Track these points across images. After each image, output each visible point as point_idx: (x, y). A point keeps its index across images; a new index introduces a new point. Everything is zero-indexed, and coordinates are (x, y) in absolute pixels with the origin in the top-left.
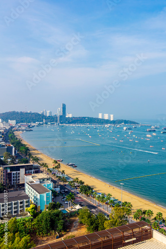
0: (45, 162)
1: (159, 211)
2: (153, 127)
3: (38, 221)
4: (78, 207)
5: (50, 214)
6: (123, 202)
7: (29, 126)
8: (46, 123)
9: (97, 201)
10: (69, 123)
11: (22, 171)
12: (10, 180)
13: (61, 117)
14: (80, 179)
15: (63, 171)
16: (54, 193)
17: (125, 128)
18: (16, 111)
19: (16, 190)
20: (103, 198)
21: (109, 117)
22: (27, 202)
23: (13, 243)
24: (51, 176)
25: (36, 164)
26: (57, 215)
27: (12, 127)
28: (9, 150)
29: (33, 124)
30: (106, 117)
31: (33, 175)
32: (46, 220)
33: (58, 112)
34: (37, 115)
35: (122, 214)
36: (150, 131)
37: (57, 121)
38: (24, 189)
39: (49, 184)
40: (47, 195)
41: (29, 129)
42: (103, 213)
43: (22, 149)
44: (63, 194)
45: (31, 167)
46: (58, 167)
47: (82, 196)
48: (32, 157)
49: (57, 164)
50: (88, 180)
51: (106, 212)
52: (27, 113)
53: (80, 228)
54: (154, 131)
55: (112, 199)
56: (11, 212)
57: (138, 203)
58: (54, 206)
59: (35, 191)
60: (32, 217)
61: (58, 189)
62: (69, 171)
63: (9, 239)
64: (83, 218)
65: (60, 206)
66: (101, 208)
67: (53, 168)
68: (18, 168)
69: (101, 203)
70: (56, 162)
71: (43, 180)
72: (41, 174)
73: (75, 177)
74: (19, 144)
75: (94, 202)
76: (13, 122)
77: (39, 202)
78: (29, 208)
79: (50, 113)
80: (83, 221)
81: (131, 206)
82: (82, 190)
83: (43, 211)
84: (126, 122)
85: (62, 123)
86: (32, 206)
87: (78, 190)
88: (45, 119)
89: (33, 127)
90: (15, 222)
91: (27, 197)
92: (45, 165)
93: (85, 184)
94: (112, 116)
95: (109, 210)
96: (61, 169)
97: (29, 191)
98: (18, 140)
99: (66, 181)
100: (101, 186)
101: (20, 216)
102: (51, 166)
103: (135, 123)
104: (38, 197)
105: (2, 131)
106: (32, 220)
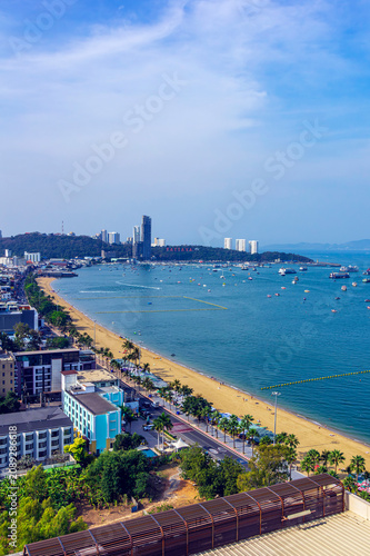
0: (105, 346)
1: (356, 454)
2: (343, 269)
3: (92, 474)
4: (179, 444)
5: (117, 459)
6: (279, 432)
7: (70, 267)
8: (108, 260)
9: (221, 432)
10: (159, 259)
11: (56, 364)
12: (31, 385)
13: (140, 245)
14: (183, 383)
15: (146, 366)
16: (126, 412)
17: (282, 271)
18: (42, 232)
19: (43, 407)
21: (248, 245)
22: (66, 433)
23: (37, 519)
24: (118, 375)
25: (86, 350)
26: (135, 461)
27: (31, 269)
28: (27, 316)
29: (78, 262)
30: (241, 246)
31: (80, 373)
32: (110, 471)
33: (135, 235)
34: (86, 240)
35: (275, 460)
36: (337, 277)
37: (131, 255)
38: (61, 405)
39: (115, 394)
40: (111, 417)
41: (71, 272)
42: (235, 457)
43: (55, 316)
44: (145, 416)
45: (75, 356)
46: (136, 355)
47: (189, 420)
48: (78, 334)
49: (132, 351)
50: (203, 385)
51: (241, 454)
52: (64, 237)
55: (254, 427)
56: (33, 454)
57: (312, 435)
58: (126, 442)
59: (84, 409)
60: (78, 466)
61: (135, 405)
63: (29, 511)
64: (190, 468)
65: (140, 440)
66: (230, 447)
67: (125, 359)
68: (48, 359)
69: (229, 436)
70: (129, 345)
71: (103, 383)
72: (96, 372)
73: (171, 379)
75: (215, 432)
76: (33, 258)
77: (92, 430)
78: (72, 446)
79: (117, 236)
80: (190, 473)
81: (294, 441)
82: (187, 407)
83: (102, 453)
84: (285, 257)
85: (142, 260)
86: (77, 441)
88: (106, 250)
89: (79, 267)
90: (41, 475)
91: (67, 421)
92: (106, 353)
93: (193, 395)
94: (253, 243)
95: (246, 453)
96: (142, 361)
97: (70, 407)
98: (46, 296)
99: (153, 388)
100: (229, 399)
101: (54, 462)
102: (119, 353)
103: (303, 259)
104: (92, 423)
105: (11, 276)
106: (79, 471)
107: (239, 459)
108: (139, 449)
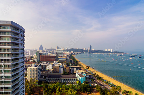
0: (83, 66)
1: (136, 93)
2: (133, 55)
3: (80, 87)
4: (96, 84)
5: (85, 85)
6: (117, 86)
7: (78, 53)
8: (84, 53)
9: (104, 83)
10: (93, 52)
11: (75, 69)
12: (71, 71)
13: (89, 50)
14: (97, 74)
16: (86, 78)
17: (118, 55)
19: (73, 75)
20: (107, 82)
21: (110, 50)
22: (76, 79)
23: (72, 92)
24: (85, 71)
25: (80, 67)
26: (88, 86)
27: (72, 54)
28: (71, 61)
29: (79, 53)
30: (109, 50)
31: (79, 70)
32: (83, 87)
33: (89, 48)
34: (80, 49)
35: (116, 91)
36: (132, 56)
37: (88, 52)
38: (76, 75)
39: (84, 74)
40: (84, 78)
41: (78, 54)
42: (107, 88)
43: (75, 61)
44: (90, 79)
45: (78, 68)
46: (88, 68)
47: (98, 81)
48: (79, 64)
50: (100, 75)
51: (108, 88)
52: (77, 49)
53: (97, 93)
54: (134, 56)
55: (111, 84)
56: (71, 82)
57: (125, 87)
58: (86, 83)
59: (79, 76)
61: (88, 77)
62: (92, 70)
63: (70, 91)
65: (89, 83)
66: (106, 87)
68: (74, 68)
69: (106, 85)
70: (87, 67)
71: (83, 72)
72: (81, 70)
73: (95, 73)
74: (74, 59)
75: (103, 83)
76: (72, 52)
77: (81, 80)
79: (85, 49)
80: (98, 90)
81: (120, 88)
82: (97, 78)
83: (82, 84)
84: (118, 52)
85: (90, 53)
86: (78, 81)
87: (96, 78)
88: (83, 51)
90: (72, 86)
91: (76, 78)
92: (83, 67)
93: (99, 76)
95: (110, 88)
96: (89, 69)
97: (77, 76)
99: (91, 74)
100: (106, 78)
101: (74, 84)
102: (85, 68)
103: (123, 53)
104: (81, 78)
105: (69, 55)
106: (78, 86)
107: (108, 89)
108: (88, 84)
